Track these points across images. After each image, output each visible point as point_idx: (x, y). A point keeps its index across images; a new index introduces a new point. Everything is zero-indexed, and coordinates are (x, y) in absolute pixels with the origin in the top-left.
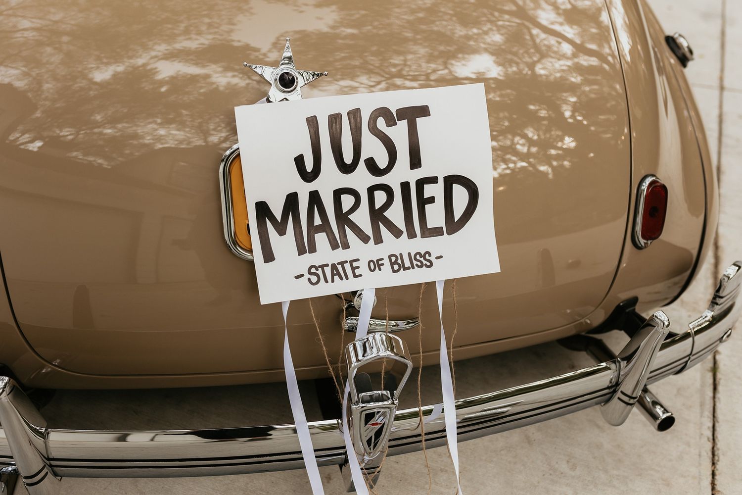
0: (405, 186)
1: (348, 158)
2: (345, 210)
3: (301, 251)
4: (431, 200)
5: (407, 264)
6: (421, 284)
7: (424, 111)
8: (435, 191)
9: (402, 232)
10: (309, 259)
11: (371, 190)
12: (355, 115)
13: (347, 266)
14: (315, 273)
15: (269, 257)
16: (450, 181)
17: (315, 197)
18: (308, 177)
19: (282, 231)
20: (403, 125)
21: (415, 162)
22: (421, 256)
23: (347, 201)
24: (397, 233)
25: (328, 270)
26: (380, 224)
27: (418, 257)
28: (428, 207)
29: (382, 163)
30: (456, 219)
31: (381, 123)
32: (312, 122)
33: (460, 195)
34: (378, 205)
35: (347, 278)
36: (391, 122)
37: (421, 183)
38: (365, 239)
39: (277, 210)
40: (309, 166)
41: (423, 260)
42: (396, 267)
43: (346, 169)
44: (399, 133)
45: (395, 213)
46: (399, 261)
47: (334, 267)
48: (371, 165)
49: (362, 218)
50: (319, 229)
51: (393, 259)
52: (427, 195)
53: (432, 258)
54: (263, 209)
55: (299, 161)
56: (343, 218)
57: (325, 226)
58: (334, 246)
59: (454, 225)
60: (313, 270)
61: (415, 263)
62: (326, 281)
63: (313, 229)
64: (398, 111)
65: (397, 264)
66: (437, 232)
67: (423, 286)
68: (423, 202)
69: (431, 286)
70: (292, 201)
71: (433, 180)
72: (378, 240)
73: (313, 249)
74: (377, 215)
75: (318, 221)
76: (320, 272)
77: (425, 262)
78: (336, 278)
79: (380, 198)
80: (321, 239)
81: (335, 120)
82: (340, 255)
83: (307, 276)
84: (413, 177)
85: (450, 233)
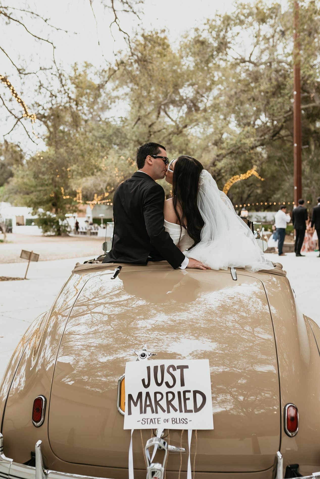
0: (179, 393)
1: (159, 381)
2: (158, 400)
3: (141, 412)
4: (189, 399)
5: (178, 422)
6: (182, 430)
7: (187, 367)
8: (190, 395)
9: (177, 410)
10: (143, 416)
11: (167, 393)
12: (162, 367)
13: (156, 420)
14: (144, 421)
15: (130, 413)
16: (195, 392)
17: (148, 394)
18: (146, 386)
19: (135, 405)
20: (179, 371)
21: (183, 384)
22: (183, 419)
23: (159, 396)
24: (176, 410)
25: (149, 421)
26: (170, 406)
27: (182, 420)
28: (187, 401)
29: (171, 384)
30: (198, 407)
31: (171, 370)
32: (149, 368)
33: (199, 398)
34: (169, 399)
35: (155, 423)
36: (174, 369)
37: (185, 392)
38: (164, 411)
39: (135, 397)
40: (146, 383)
41: (185, 421)
42: (174, 422)
43: (159, 385)
44: (177, 374)
45: (175, 403)
46: (175, 420)
47: (151, 419)
48: (167, 384)
49: (163, 403)
50: (148, 406)
51: (173, 419)
52: (187, 397)
53: (188, 421)
54: (130, 396)
55: (143, 381)
56: (157, 403)
57: (151, 405)
58: (153, 412)
59: (197, 410)
60: (144, 420)
61: (181, 422)
62: (148, 423)
63: (146, 406)
64: (177, 366)
65: (174, 421)
66: (191, 411)
67: (183, 431)
68: (186, 399)
69: (186, 431)
70: (140, 394)
71: (189, 391)
72: (169, 412)
73: (145, 412)
74: (169, 403)
75: (148, 403)
76: (146, 421)
77: (185, 422)
78: (151, 423)
79: (170, 396)
80: (149, 409)
81: (156, 368)
82: (154, 416)
83: (141, 421)
84: (182, 389)
85: (195, 412)
